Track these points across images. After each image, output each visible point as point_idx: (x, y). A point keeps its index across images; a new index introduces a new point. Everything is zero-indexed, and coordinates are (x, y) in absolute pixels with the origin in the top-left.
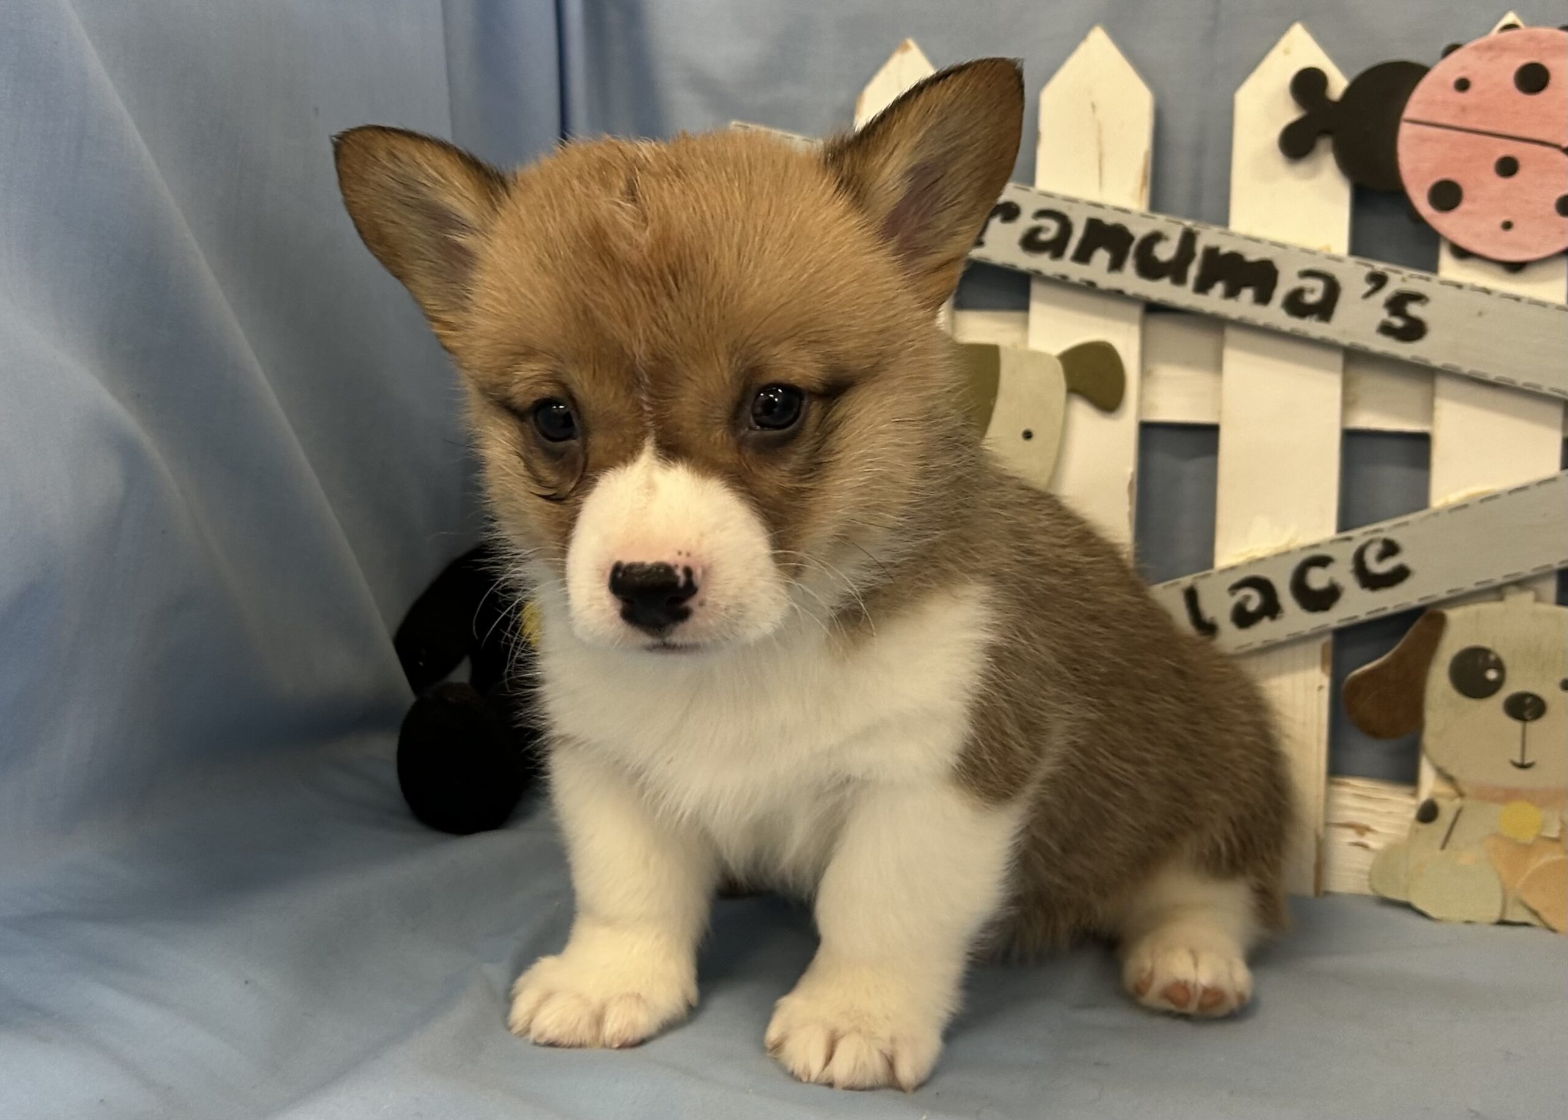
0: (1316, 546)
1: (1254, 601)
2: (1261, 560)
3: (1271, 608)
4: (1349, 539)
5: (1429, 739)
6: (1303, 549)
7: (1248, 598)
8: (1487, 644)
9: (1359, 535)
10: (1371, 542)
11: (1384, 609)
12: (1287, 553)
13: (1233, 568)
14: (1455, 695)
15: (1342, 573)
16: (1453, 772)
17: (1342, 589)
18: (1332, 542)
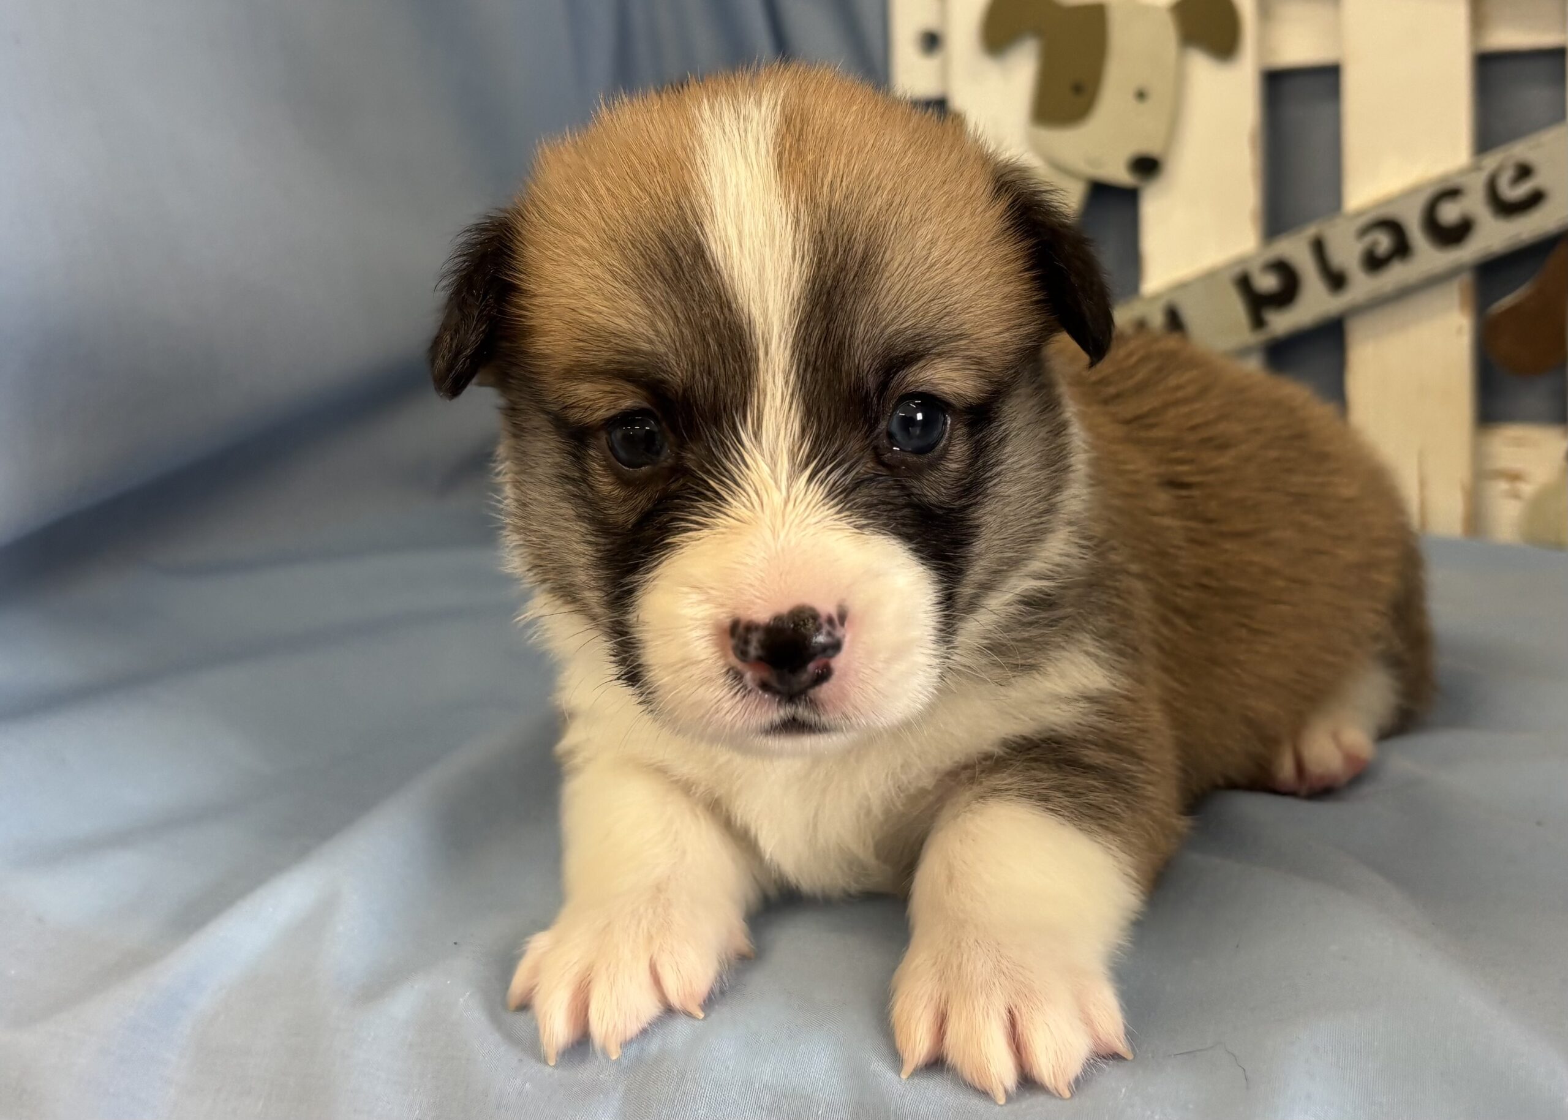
0: (1445, 178)
1: (1384, 242)
2: (1390, 201)
3: (1402, 249)
4: (1483, 165)
6: (1432, 182)
9: (1491, 162)
10: (1502, 168)
11: (1519, 238)
12: (1416, 189)
13: (1359, 213)
15: (1474, 204)
17: (1475, 222)
18: (1463, 172)
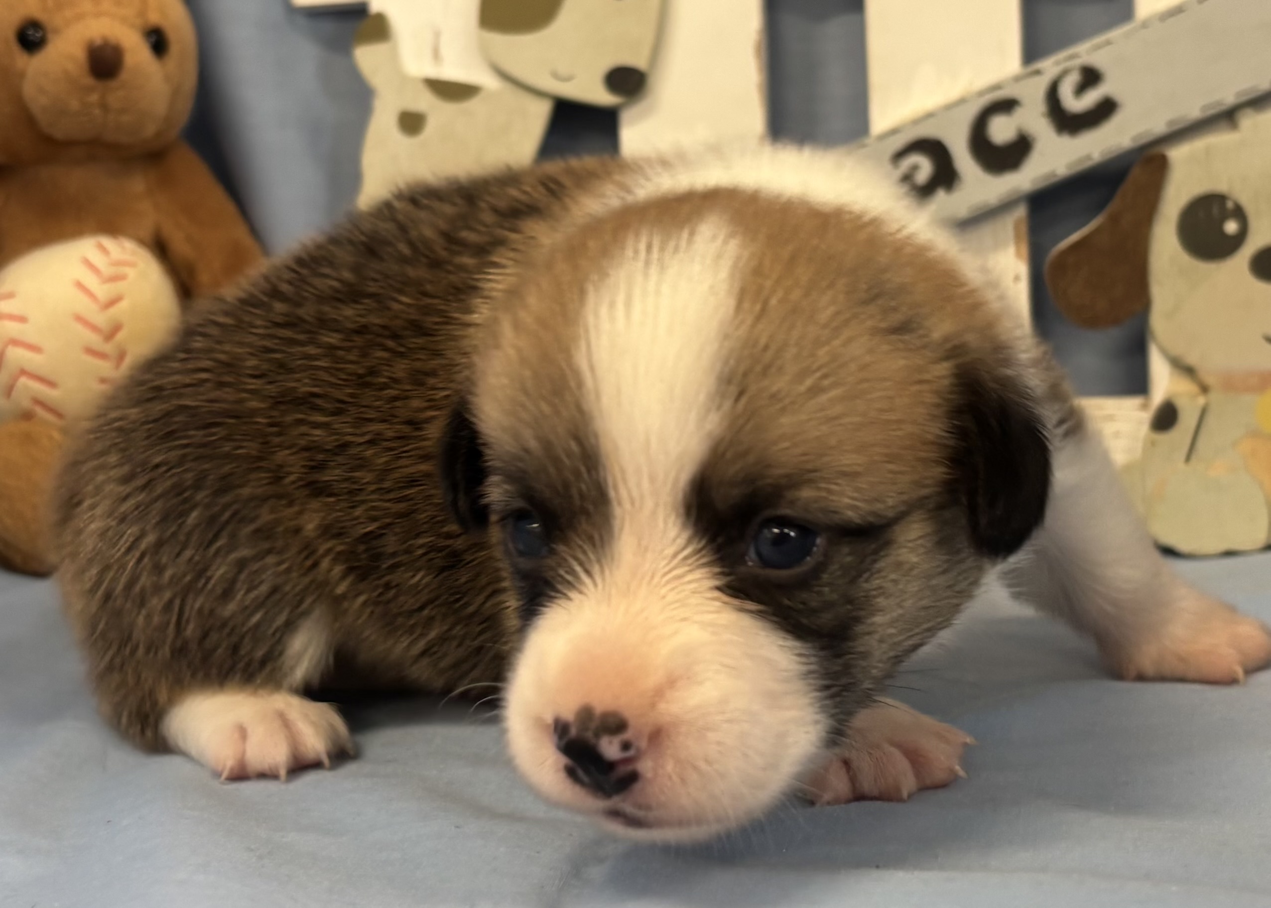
0: (997, 87)
1: (924, 167)
2: (930, 116)
3: (946, 175)
4: (1038, 72)
5: (1158, 321)
6: (981, 94)
7: (915, 168)
8: (1221, 187)
9: (1050, 66)
10: (1065, 73)
11: (1088, 157)
12: (962, 101)
13: (894, 132)
14: (1185, 259)
15: (1032, 118)
16: (1192, 359)
17: (1034, 139)
18: (1017, 79)
